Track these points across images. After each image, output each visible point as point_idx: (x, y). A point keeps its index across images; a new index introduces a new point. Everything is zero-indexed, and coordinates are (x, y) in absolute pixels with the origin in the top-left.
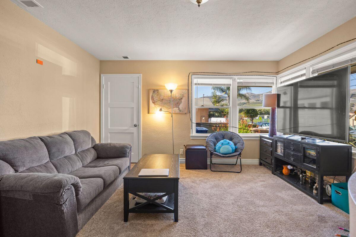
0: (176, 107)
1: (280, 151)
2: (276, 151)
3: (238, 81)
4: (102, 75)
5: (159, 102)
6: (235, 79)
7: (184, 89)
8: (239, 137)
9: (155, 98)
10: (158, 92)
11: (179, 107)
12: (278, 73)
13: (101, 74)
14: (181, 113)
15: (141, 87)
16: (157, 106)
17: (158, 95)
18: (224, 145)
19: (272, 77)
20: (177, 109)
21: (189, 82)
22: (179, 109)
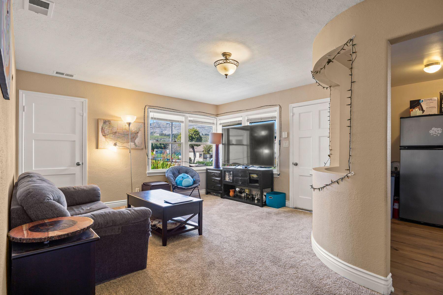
0: (132, 142)
1: (228, 178)
2: (225, 179)
3: (189, 119)
4: (21, 92)
5: (111, 135)
6: (187, 117)
7: (140, 122)
8: (193, 170)
9: (106, 130)
10: (110, 124)
11: (135, 142)
12: (217, 115)
13: (20, 90)
14: (137, 148)
15: (86, 115)
16: (108, 140)
17: (109, 127)
18: (185, 179)
19: (214, 118)
20: (133, 143)
21: (145, 115)
22: (135, 144)
